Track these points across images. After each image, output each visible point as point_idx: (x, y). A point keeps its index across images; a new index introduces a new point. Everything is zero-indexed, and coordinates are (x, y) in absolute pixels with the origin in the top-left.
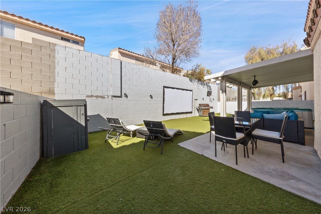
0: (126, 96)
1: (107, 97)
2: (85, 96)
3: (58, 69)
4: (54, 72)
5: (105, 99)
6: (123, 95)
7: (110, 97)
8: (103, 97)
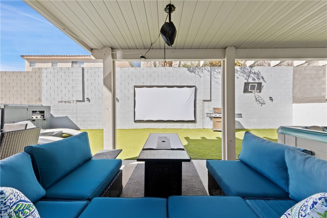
0: (89, 100)
1: (72, 102)
2: (58, 101)
3: (44, 85)
4: (41, 86)
5: (71, 103)
6: (86, 99)
7: (75, 102)
8: (69, 102)
